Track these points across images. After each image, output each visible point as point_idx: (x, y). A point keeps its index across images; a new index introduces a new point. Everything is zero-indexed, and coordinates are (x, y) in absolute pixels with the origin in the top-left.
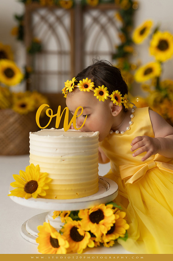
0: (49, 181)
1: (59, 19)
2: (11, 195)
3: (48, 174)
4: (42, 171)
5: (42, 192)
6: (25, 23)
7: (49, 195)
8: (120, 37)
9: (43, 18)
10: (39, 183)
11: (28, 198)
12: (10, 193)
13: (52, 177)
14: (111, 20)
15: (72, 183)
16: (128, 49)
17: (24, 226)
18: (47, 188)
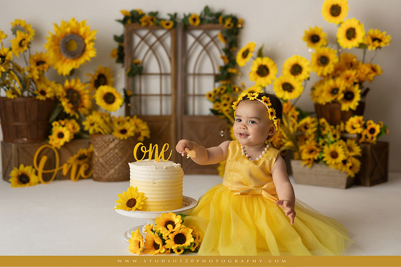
0: (144, 198)
1: (159, 39)
2: (116, 209)
3: (143, 194)
4: (139, 191)
5: (139, 206)
6: (125, 44)
7: (144, 208)
8: (223, 58)
9: (143, 39)
10: (137, 200)
11: (129, 210)
12: (115, 207)
13: (146, 196)
14: (213, 39)
15: (161, 200)
16: (230, 70)
17: (126, 234)
18: (143, 203)
